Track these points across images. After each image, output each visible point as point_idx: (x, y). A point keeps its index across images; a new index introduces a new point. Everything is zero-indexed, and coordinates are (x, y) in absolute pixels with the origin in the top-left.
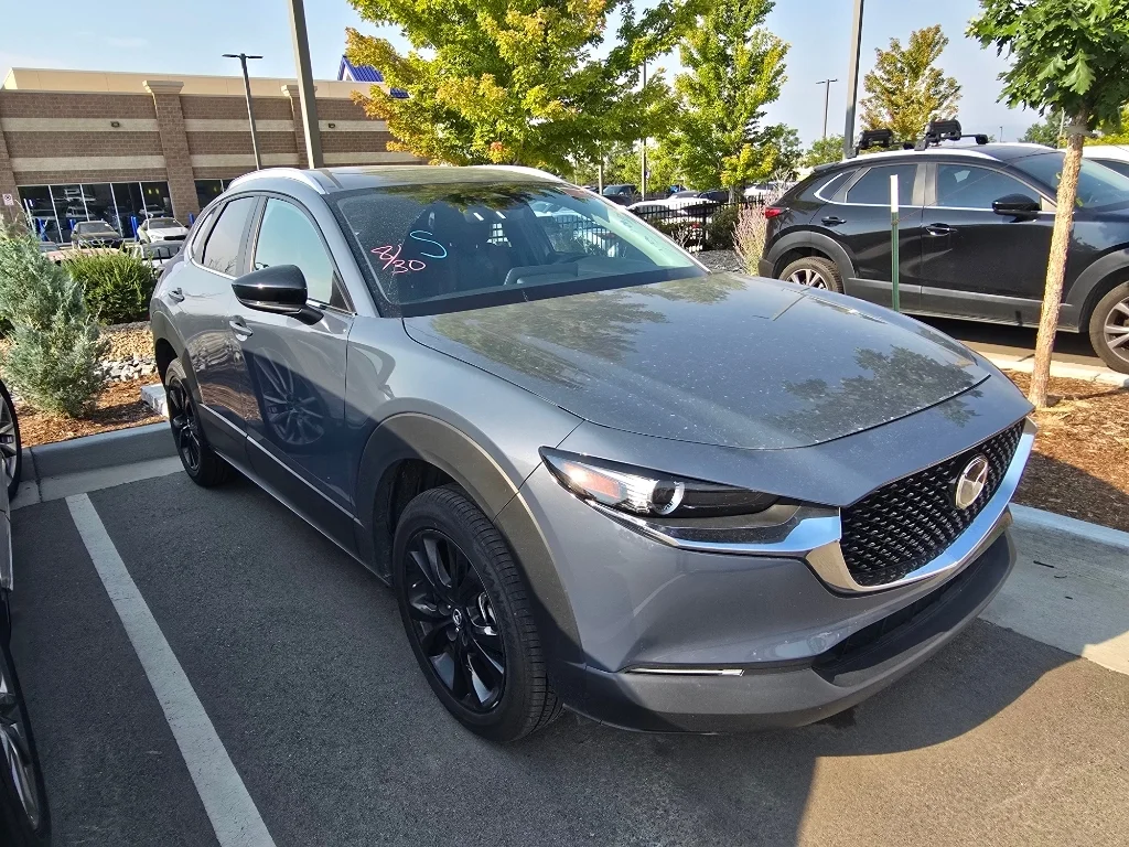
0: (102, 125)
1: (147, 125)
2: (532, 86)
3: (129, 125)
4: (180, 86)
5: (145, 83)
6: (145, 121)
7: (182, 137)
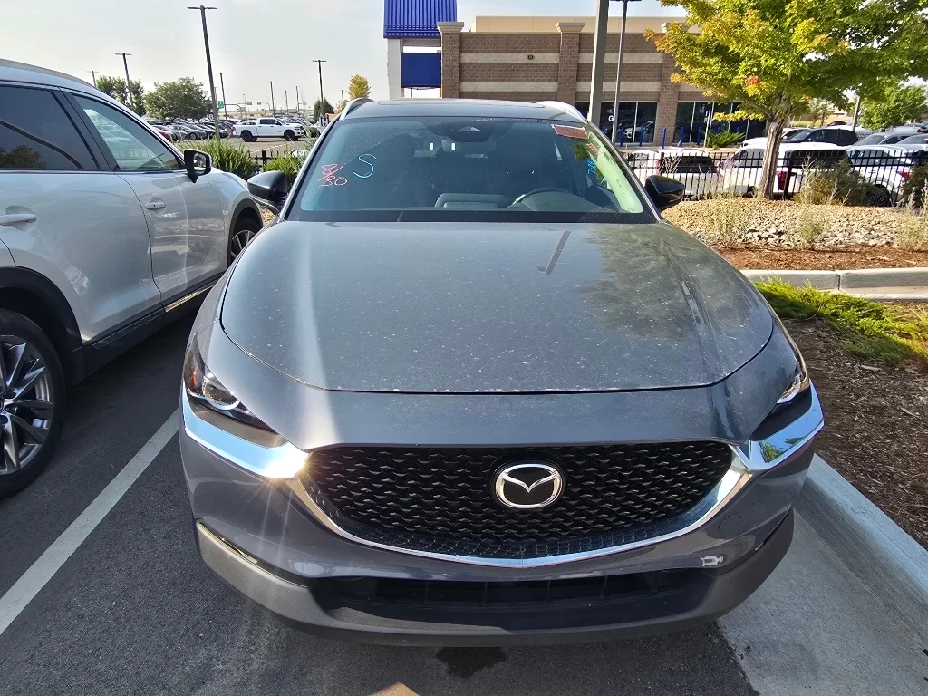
0: (521, 58)
1: (551, 57)
2: (803, 18)
3: (541, 57)
4: (582, 25)
5: (558, 25)
6: (551, 54)
7: (574, 67)
